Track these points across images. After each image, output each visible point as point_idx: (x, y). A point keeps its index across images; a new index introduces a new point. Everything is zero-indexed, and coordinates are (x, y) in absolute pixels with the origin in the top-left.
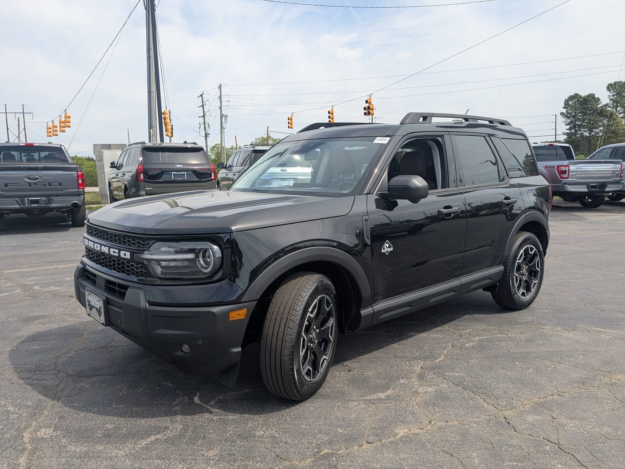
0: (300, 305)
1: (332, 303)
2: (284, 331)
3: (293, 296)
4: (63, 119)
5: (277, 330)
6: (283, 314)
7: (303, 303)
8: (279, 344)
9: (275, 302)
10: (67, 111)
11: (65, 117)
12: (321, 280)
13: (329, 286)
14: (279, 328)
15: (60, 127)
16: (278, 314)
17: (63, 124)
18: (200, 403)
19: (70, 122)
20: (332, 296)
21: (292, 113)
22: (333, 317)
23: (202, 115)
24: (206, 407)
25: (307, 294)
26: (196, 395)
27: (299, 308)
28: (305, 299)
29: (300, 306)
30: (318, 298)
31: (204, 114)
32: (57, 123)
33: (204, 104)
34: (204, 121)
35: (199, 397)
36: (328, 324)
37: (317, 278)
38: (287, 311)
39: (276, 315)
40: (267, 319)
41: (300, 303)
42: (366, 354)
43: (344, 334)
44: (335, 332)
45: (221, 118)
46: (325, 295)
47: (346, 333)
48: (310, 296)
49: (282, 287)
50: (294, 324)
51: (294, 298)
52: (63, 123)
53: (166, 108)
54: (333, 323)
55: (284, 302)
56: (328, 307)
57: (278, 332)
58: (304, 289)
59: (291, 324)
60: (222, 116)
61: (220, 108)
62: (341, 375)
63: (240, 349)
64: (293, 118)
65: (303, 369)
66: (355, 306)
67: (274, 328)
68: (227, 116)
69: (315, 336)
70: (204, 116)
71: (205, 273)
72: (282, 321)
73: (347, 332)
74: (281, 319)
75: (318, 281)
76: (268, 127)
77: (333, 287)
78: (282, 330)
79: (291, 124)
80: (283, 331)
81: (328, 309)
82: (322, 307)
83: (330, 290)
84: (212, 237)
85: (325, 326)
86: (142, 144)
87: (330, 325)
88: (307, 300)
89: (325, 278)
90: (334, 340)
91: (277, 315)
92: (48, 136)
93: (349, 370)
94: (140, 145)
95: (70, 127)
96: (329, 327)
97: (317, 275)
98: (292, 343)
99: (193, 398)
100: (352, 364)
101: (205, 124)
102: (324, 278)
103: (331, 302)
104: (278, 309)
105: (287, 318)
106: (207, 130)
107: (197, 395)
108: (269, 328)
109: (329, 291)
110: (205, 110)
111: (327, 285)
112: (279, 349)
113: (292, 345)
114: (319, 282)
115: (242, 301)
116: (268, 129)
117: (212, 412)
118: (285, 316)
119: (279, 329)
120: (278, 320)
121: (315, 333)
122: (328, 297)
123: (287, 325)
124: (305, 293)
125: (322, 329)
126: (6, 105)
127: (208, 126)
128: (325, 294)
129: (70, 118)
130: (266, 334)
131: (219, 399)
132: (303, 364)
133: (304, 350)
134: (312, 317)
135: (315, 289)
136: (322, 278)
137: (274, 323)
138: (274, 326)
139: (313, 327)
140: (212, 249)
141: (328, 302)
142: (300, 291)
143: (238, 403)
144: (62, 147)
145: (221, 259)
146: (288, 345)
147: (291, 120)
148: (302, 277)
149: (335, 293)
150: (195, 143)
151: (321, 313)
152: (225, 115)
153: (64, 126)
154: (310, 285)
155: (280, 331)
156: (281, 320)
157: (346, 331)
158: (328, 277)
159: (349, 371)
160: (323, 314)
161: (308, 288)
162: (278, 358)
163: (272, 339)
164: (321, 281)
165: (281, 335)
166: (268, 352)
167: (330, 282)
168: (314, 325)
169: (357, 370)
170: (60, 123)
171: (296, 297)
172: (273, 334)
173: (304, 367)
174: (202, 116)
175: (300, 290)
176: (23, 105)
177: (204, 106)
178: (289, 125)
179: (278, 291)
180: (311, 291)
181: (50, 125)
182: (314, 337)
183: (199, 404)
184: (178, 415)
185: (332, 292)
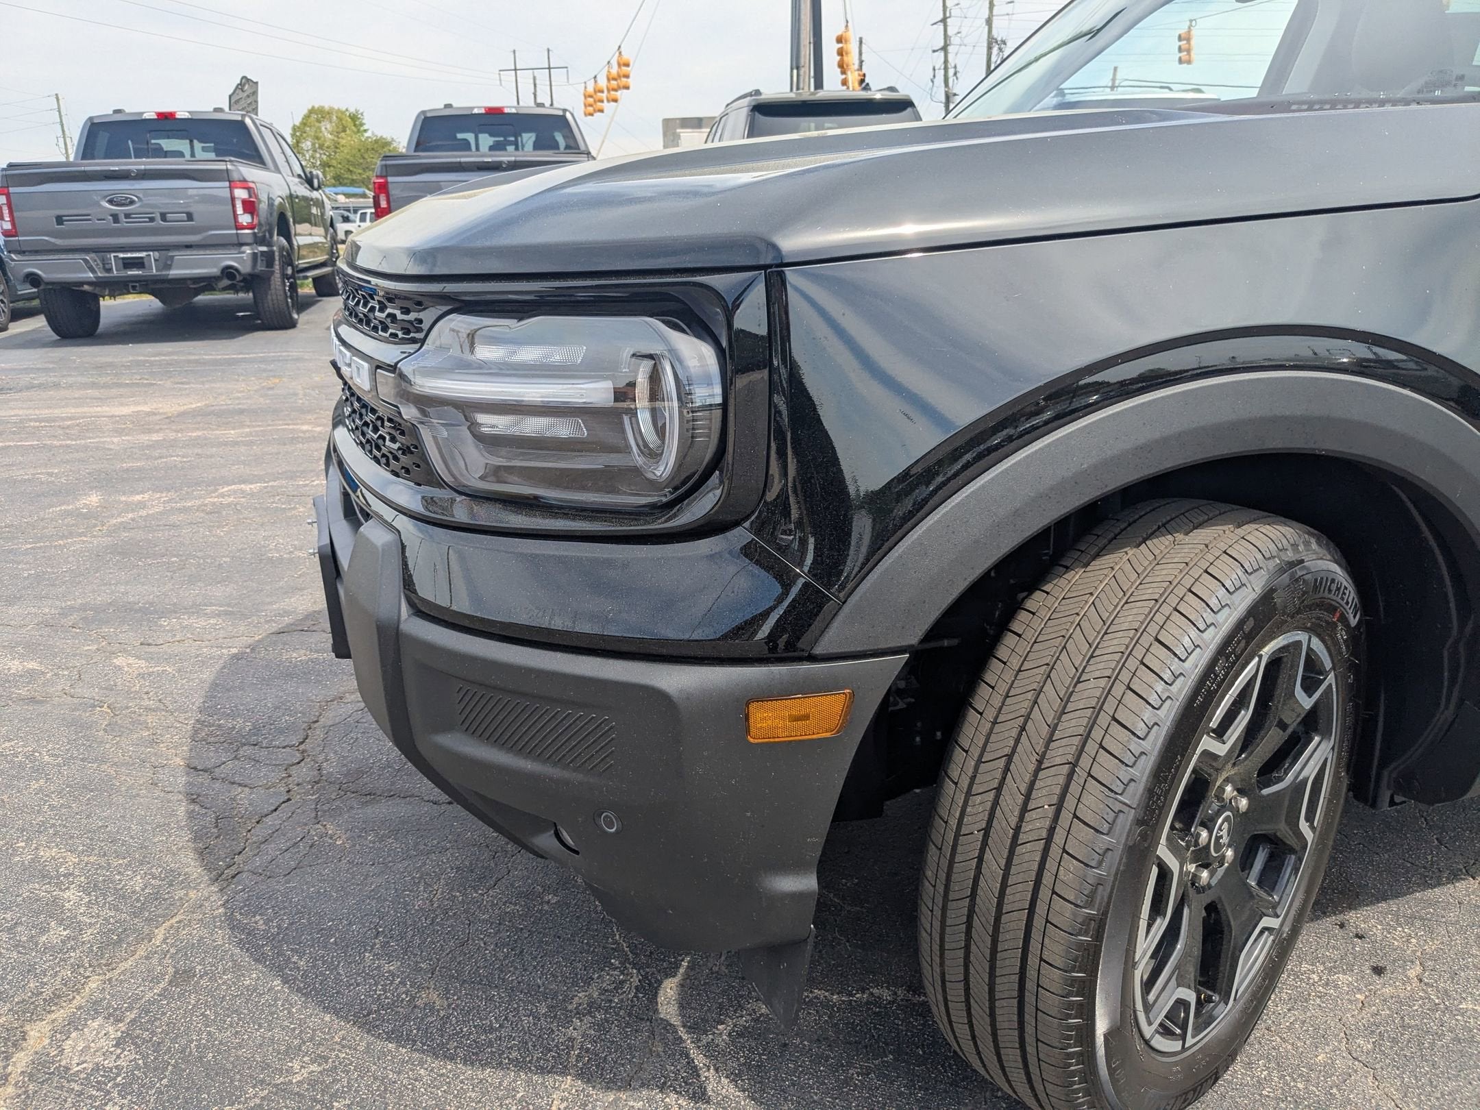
0: (1154, 699)
1: (1334, 668)
2: (1052, 830)
3: (1116, 642)
4: (614, 70)
5: (1013, 821)
6: (1050, 740)
7: (1174, 688)
8: (1018, 896)
9: (1015, 662)
10: (622, 49)
11: (619, 65)
12: (1290, 556)
13: (1334, 587)
14: (1024, 810)
15: (609, 90)
16: (1023, 729)
17: (614, 83)
18: (676, 1021)
19: (627, 76)
20: (1342, 635)
21: (1191, 21)
22: (1326, 734)
23: (942, 44)
24: (687, 1056)
25: (1206, 635)
26: (670, 972)
27: (1148, 714)
28: (1188, 664)
29: (1156, 703)
30: (1267, 650)
31: (945, 41)
32: (603, 82)
33: (948, 15)
34: (946, 61)
35: (682, 986)
36: (1297, 767)
37: (1272, 547)
38: (1073, 724)
39: (1014, 733)
40: (966, 745)
41: (1160, 686)
42: (1455, 877)
43: (1374, 805)
44: (1330, 801)
45: (990, 48)
46: (1302, 636)
47: (1384, 806)
48: (1221, 651)
49: (1062, 582)
50: (1110, 802)
51: (1127, 654)
52: (614, 79)
53: (847, 26)
54: (1326, 760)
55: (1064, 673)
56: (1309, 688)
57: (1017, 830)
58: (1191, 606)
59: (1092, 803)
60: (991, 42)
61: (989, 22)
62: (1336, 987)
63: (808, 883)
64: (1193, 32)
65: (1148, 1008)
66: (1456, 694)
67: (996, 803)
68: (1005, 44)
69: (1224, 833)
70: (945, 49)
71: (653, 485)
72: (1041, 775)
73: (1392, 797)
74: (1040, 762)
75: (1272, 564)
76: (1115, 69)
77: (1351, 594)
78: (1036, 824)
79: (1189, 51)
80: (1044, 834)
81: (1306, 702)
82: (1279, 692)
83: (1332, 609)
84: (672, 291)
85: (1280, 780)
86: (751, 95)
87: (1311, 771)
88: (1198, 671)
89: (1314, 546)
90: (1321, 839)
91: (1020, 735)
92: (586, 115)
93: (1374, 961)
94: (746, 101)
95: (627, 88)
96: (1306, 780)
97: (1267, 529)
98: (1089, 904)
99: (660, 983)
100: (1389, 929)
101: (946, 69)
102: (1307, 544)
103: (1328, 664)
104: (1027, 704)
105: (1074, 765)
106: (950, 85)
107: (678, 967)
108: (969, 794)
109: (1326, 616)
110: (950, 32)
111: (1321, 583)
112: (1014, 924)
113: (1090, 918)
114: (1281, 570)
115: (818, 650)
116: (1115, 74)
117: (704, 1093)
118: (1061, 752)
119: (1021, 818)
120: (1024, 766)
121: (1227, 819)
122: (1317, 644)
123: (1070, 803)
124: (1193, 633)
125: (1265, 792)
126: (514, 52)
127: (955, 74)
128: (1305, 629)
129: (627, 65)
130: (953, 823)
131: (757, 1020)
132: (1148, 985)
133: (1161, 925)
134: (1222, 754)
135: (1252, 612)
136: (1295, 546)
137: (998, 774)
138: (999, 790)
139: (1221, 789)
140: (676, 359)
141: (1312, 664)
142: (1160, 619)
143: (828, 1057)
144: (568, 116)
145: (718, 413)
146: (1064, 913)
147: (1188, 40)
148: (1179, 536)
149: (1353, 622)
150: (892, 89)
151: (1272, 720)
152: (999, 39)
153: (616, 87)
154: (1228, 584)
155: (1026, 827)
156: (1039, 769)
157: (1386, 795)
158: (1330, 537)
159: (1378, 971)
160: (1283, 726)
161: (1213, 602)
162: (1009, 962)
163: (980, 859)
164: (1292, 565)
165: (1028, 855)
166: (958, 912)
167: (1335, 568)
168: (1227, 780)
169: (1419, 969)
170: (609, 80)
171: (1139, 652)
172: (987, 831)
173: (1151, 997)
174: (941, 49)
175: (1166, 609)
176: (548, 50)
177: (948, 20)
178: (1182, 54)
179: (1036, 601)
180: (1227, 621)
181: (590, 89)
182: (1218, 838)
183: (667, 1026)
184: (564, 1073)
185: (1343, 619)
